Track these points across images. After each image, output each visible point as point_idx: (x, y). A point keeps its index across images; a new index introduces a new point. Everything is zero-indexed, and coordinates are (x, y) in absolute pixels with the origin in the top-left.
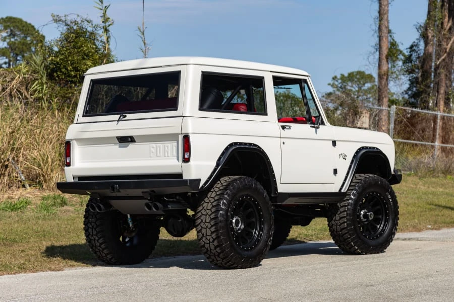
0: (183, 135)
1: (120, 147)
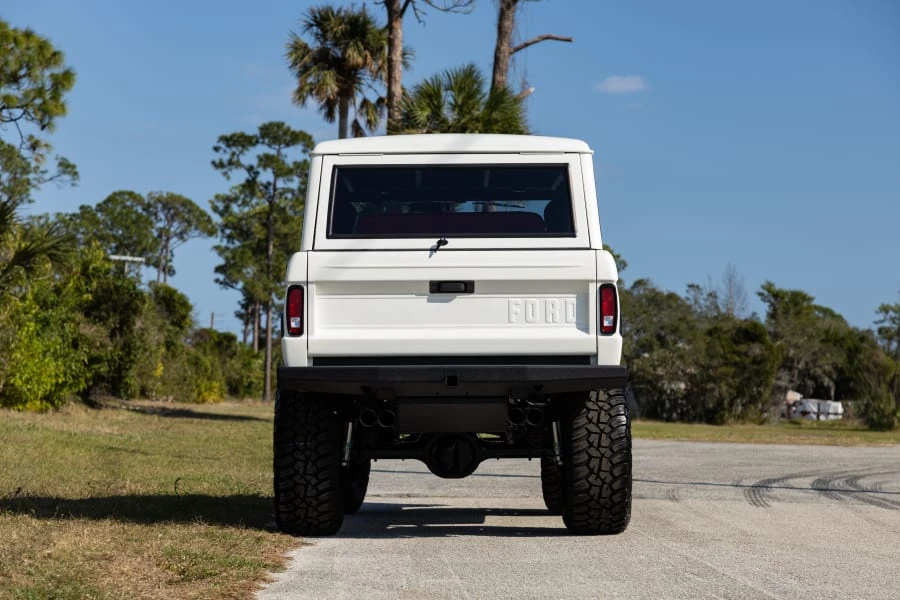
0: (599, 285)
1: (429, 301)
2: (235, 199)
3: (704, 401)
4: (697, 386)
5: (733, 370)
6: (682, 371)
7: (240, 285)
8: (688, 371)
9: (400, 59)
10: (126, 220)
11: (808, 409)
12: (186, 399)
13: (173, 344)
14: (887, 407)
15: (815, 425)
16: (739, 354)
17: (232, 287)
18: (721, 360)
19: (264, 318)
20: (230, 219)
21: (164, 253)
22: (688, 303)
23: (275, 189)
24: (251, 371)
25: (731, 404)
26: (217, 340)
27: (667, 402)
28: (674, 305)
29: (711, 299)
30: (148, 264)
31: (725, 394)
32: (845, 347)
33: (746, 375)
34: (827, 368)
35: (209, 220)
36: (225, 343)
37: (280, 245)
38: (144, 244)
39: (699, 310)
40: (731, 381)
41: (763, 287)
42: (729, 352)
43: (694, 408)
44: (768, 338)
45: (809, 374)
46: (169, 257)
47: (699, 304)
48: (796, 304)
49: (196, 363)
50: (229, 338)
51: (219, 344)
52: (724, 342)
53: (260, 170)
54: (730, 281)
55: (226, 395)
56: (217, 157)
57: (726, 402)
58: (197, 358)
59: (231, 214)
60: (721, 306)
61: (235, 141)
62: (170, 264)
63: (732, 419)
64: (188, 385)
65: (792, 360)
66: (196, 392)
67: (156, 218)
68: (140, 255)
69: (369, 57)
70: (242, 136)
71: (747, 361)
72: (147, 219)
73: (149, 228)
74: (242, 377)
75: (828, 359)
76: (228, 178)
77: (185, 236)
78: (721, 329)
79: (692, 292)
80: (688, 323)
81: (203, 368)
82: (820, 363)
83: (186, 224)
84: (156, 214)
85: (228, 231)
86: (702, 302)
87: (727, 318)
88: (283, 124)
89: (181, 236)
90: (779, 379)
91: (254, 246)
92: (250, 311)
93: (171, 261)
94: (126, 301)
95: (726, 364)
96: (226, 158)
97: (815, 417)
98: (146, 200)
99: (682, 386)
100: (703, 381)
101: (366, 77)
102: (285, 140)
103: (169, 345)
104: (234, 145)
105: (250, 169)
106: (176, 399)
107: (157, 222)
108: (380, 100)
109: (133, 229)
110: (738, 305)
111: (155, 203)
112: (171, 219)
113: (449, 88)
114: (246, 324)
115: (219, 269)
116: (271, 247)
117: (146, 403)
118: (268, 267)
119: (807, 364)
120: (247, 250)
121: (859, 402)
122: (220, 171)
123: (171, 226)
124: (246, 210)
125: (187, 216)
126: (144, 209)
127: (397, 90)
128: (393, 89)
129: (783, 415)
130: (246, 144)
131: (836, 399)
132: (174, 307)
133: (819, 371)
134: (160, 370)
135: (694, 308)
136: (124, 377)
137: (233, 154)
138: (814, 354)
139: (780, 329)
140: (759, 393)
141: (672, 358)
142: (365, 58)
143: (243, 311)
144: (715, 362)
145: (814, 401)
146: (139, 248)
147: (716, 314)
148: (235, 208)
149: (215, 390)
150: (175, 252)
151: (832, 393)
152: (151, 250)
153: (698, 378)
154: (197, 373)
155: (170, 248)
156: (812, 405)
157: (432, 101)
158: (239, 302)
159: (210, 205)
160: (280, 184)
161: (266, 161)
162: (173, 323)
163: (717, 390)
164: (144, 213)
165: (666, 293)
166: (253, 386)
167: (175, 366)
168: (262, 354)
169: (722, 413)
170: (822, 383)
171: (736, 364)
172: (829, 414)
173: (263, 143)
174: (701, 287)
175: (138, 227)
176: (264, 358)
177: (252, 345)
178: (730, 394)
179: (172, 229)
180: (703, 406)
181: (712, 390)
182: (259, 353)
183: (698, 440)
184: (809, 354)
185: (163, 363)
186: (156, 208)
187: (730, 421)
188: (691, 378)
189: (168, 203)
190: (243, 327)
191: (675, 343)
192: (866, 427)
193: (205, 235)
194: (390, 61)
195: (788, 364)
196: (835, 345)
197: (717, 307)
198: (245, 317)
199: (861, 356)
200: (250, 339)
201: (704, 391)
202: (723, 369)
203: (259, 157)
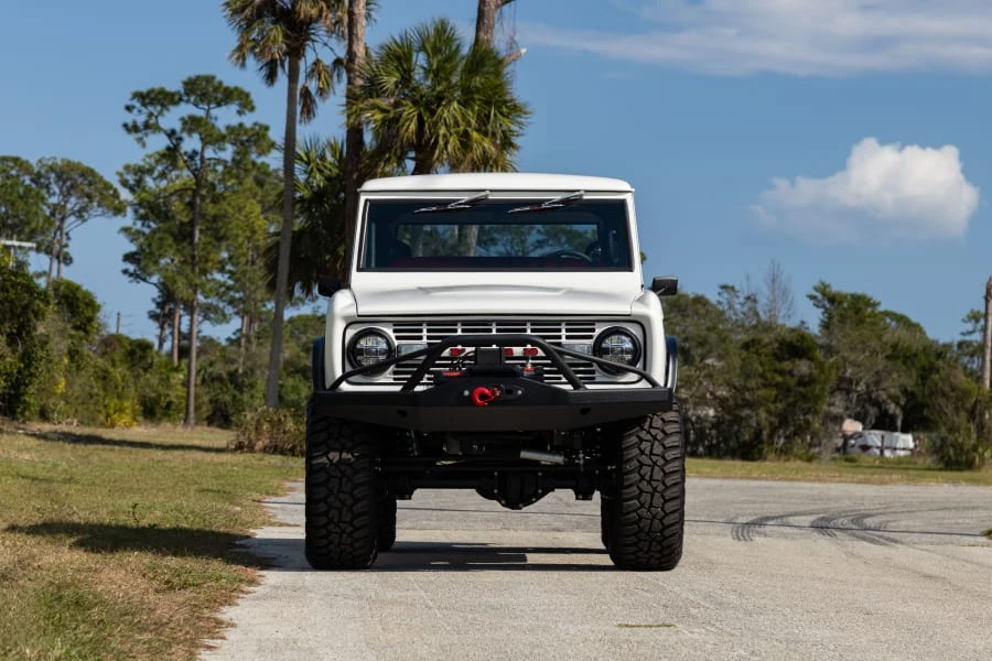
2: (150, 171)
3: (738, 431)
4: (729, 413)
5: (774, 392)
6: (712, 393)
7: (155, 279)
8: (719, 393)
9: (363, 12)
10: (11, 194)
11: (870, 443)
12: (92, 421)
13: (77, 352)
14: (967, 442)
15: (877, 462)
16: (781, 372)
17: (144, 280)
18: (760, 380)
19: (186, 320)
20: (144, 195)
21: (58, 237)
22: (721, 308)
23: (202, 159)
24: (169, 387)
25: (771, 436)
26: (129, 348)
27: (692, 432)
28: (702, 311)
29: (749, 304)
30: (38, 250)
31: (764, 423)
32: (918, 365)
33: (791, 400)
34: (892, 391)
35: (116, 195)
36: (139, 353)
37: (208, 229)
38: (33, 225)
39: (734, 318)
40: (772, 406)
41: (816, 289)
42: (769, 371)
43: (726, 440)
44: (819, 354)
45: (870, 397)
46: (64, 241)
47: (734, 309)
48: (858, 311)
49: (104, 377)
50: (144, 346)
51: (132, 353)
52: (763, 358)
53: (185, 135)
54: (773, 281)
55: (140, 418)
56: (129, 118)
57: (765, 433)
58: (106, 371)
59: (144, 190)
60: (761, 313)
61: (152, 99)
62: (65, 250)
63: (773, 455)
64: (95, 404)
65: (850, 381)
66: (104, 413)
67: (48, 192)
68: (28, 240)
69: (325, 8)
70: (162, 92)
71: (792, 382)
72: (38, 194)
73: (41, 205)
74: (160, 395)
75: (893, 380)
76: (144, 145)
77: (86, 215)
78: (759, 341)
79: (726, 295)
80: (719, 335)
81: (112, 383)
82: (885, 385)
83: (86, 200)
84: (47, 187)
85: (142, 211)
86: (737, 307)
87: (768, 327)
88: (213, 78)
89: (80, 214)
90: (833, 404)
91: (176, 230)
92: (167, 310)
93: (66, 246)
94: (25, 302)
95: (765, 386)
96: (141, 119)
97: (878, 452)
98: (36, 170)
99: (711, 412)
100: (737, 406)
101: (320, 31)
102: (216, 98)
103: (73, 354)
104: (151, 103)
105: (171, 134)
106: (81, 423)
107: (50, 196)
108: (338, 62)
109: (20, 204)
110: (783, 312)
111: (47, 172)
112: (66, 195)
113: (423, 48)
114: (162, 328)
115: (128, 257)
116: (197, 233)
117: (47, 427)
118: (193, 257)
119: (868, 386)
120: (167, 236)
121: (934, 435)
122: (132, 137)
123: (66, 202)
124: (163, 184)
125: (87, 189)
126: (32, 180)
127: (360, 50)
128: (355, 48)
129: (838, 450)
130: (166, 103)
131: (905, 430)
132: (78, 307)
133: (883, 396)
134: (61, 387)
135: (727, 315)
136: (23, 394)
137: (151, 115)
138: (877, 373)
139: (834, 343)
140: (808, 422)
141: (698, 377)
142: (321, 11)
143: (158, 311)
144: (752, 383)
145: (877, 432)
146: (27, 230)
147: (754, 322)
148: (149, 182)
149: (127, 411)
150: (71, 234)
151: (899, 423)
152: (43, 233)
153: (731, 402)
154: (105, 389)
155: (65, 231)
156: (875, 438)
157: (401, 64)
158: (154, 300)
159: (118, 178)
160: (209, 153)
161: (192, 124)
162: (76, 328)
163: (754, 418)
164: (34, 186)
165: (692, 296)
166: (173, 407)
167: (79, 381)
168: (183, 366)
169: (760, 446)
170: (886, 410)
171: (777, 386)
172: (895, 449)
173: (188, 101)
174: (737, 288)
175: (26, 203)
176: (186, 372)
177: (170, 354)
178: (771, 424)
179: (69, 206)
180: (737, 438)
181: (750, 417)
182: (179, 366)
183: (708, 476)
184: (871, 373)
185: (66, 377)
186: (49, 179)
187: (769, 457)
188: (722, 402)
189: (63, 173)
190: (158, 332)
191: (703, 358)
192: (941, 465)
193: (111, 213)
194: (351, 14)
195: (844, 386)
196: (904, 363)
197: (757, 314)
198: (161, 319)
199: (936, 377)
200: (167, 346)
201: (738, 420)
202: (762, 392)
203: (182, 119)
